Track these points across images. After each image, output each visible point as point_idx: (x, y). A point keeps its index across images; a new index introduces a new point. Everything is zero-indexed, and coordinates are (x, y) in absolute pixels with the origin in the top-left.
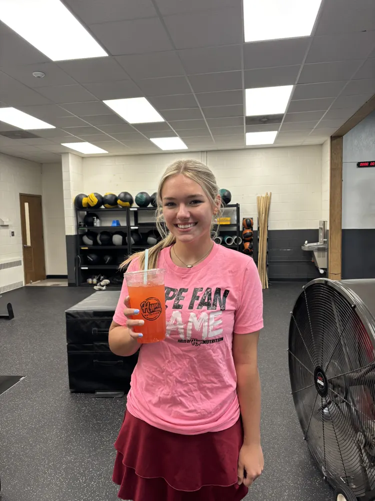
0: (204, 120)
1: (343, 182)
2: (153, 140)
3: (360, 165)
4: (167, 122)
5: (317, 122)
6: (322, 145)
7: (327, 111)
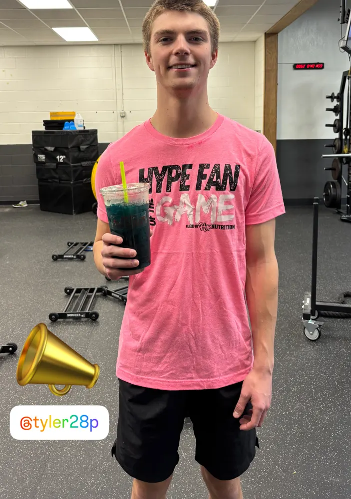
0: (121, 9)
1: (278, 86)
2: (56, 30)
3: (297, 67)
4: (76, 9)
5: (251, 17)
6: (255, 42)
7: (262, 6)
